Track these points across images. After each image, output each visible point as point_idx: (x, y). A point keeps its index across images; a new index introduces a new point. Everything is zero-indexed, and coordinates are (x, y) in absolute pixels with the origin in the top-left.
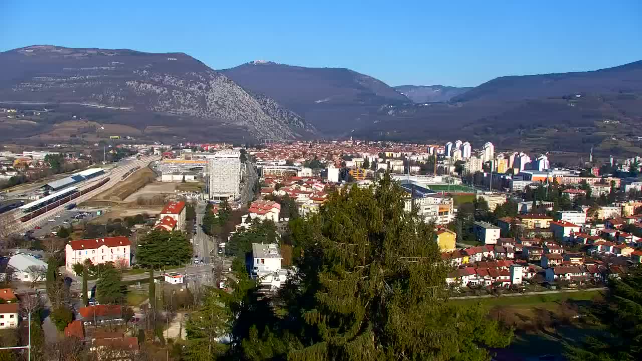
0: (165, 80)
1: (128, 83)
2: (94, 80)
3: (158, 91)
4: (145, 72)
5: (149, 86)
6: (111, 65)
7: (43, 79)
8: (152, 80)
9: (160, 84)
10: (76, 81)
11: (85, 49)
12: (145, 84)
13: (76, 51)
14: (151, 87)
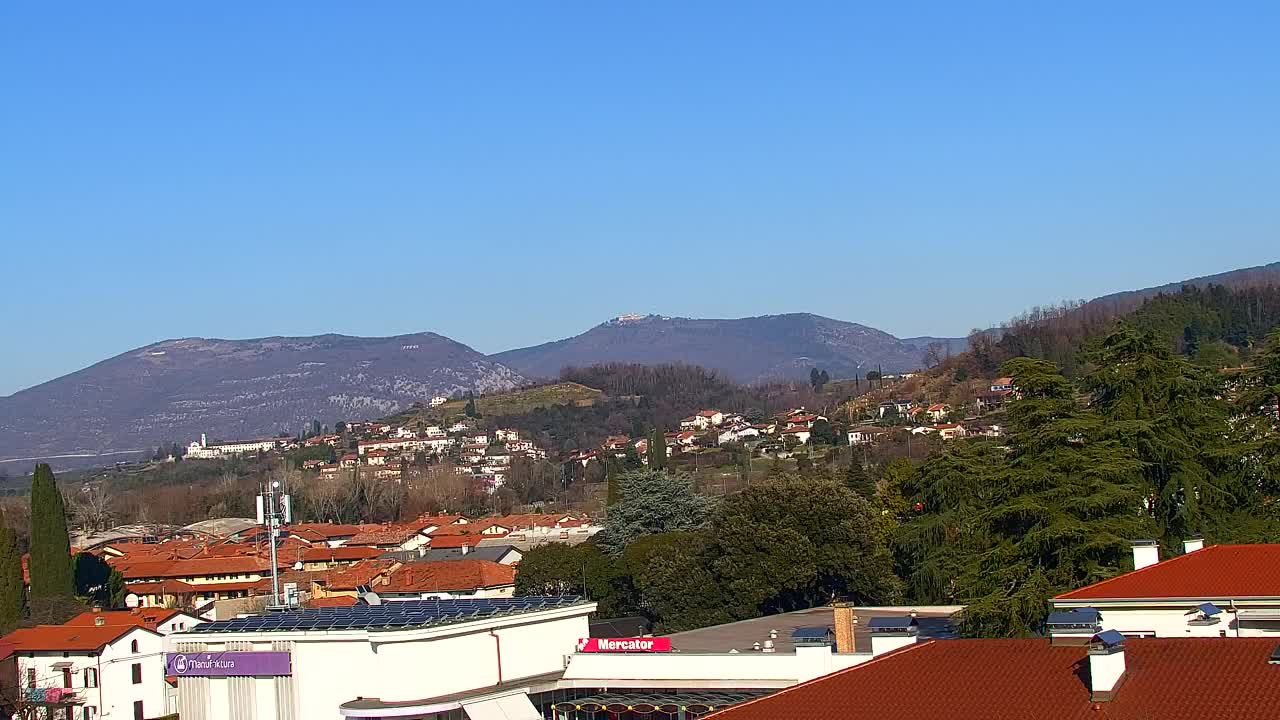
0: (395, 387)
1: (332, 398)
2: (276, 398)
3: (382, 408)
4: (360, 376)
5: (367, 400)
6: (303, 370)
7: (189, 404)
8: (372, 390)
9: (387, 394)
10: (244, 402)
11: (258, 340)
12: (361, 398)
13: (243, 345)
14: (371, 401)
